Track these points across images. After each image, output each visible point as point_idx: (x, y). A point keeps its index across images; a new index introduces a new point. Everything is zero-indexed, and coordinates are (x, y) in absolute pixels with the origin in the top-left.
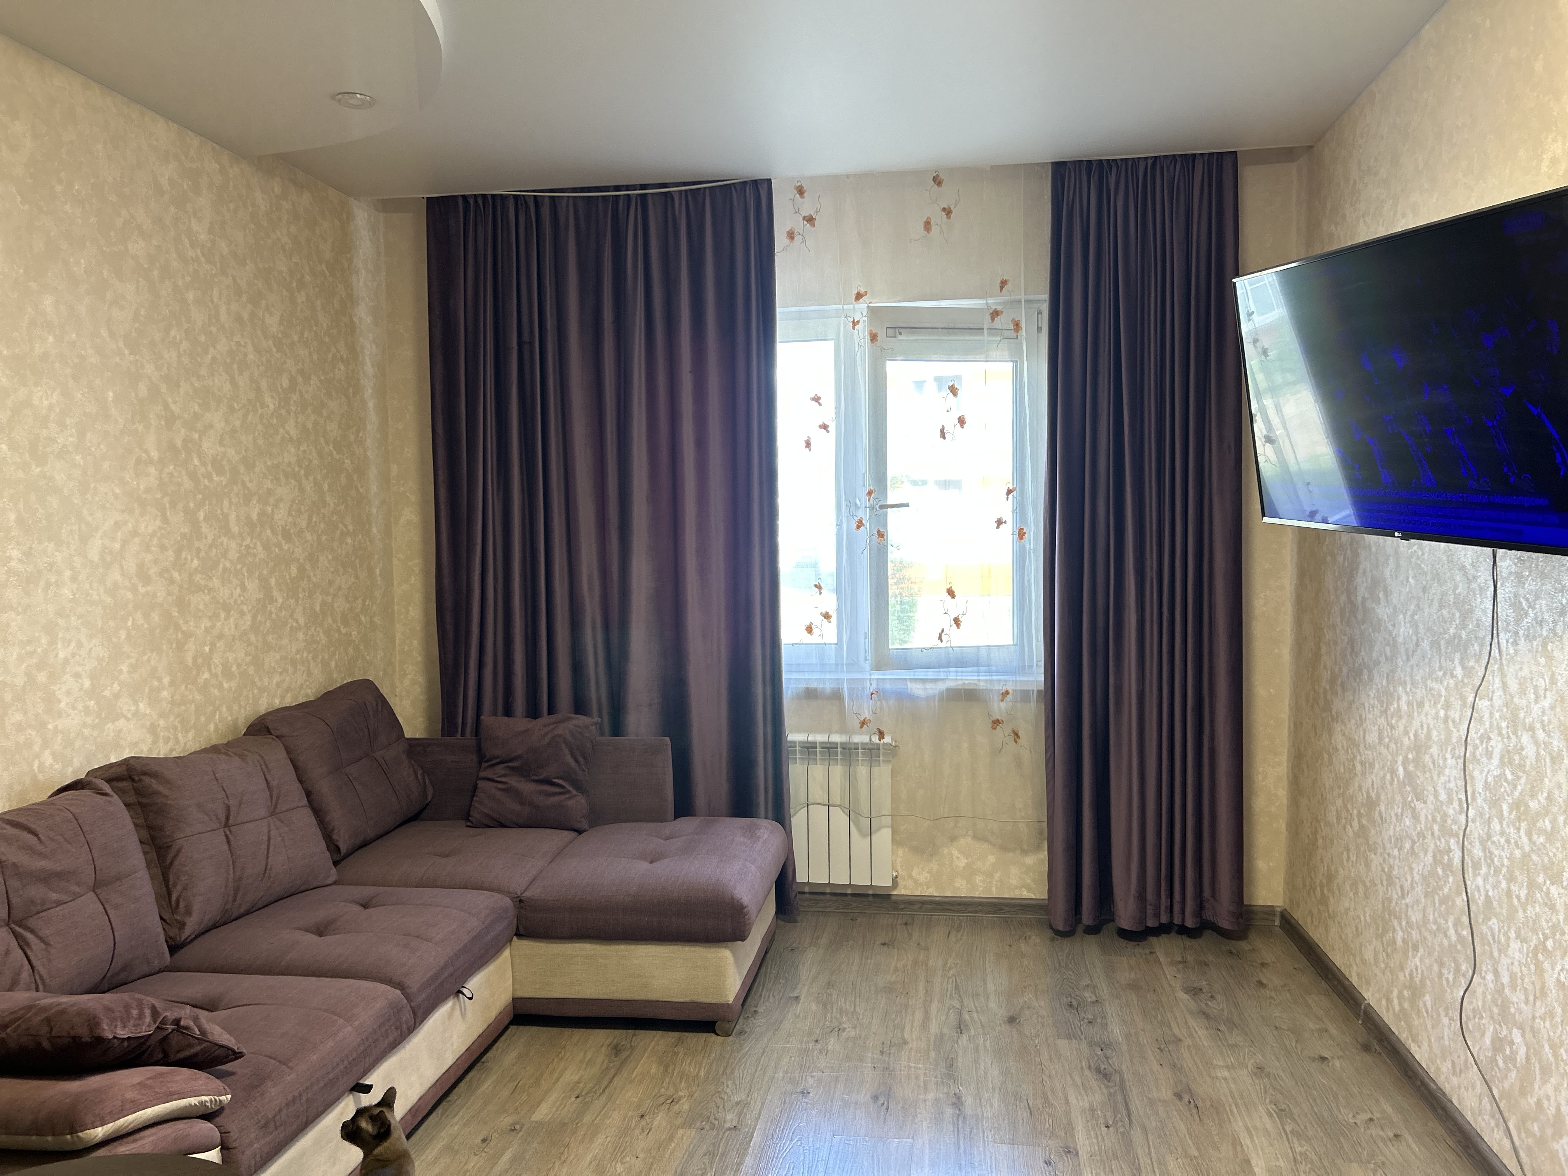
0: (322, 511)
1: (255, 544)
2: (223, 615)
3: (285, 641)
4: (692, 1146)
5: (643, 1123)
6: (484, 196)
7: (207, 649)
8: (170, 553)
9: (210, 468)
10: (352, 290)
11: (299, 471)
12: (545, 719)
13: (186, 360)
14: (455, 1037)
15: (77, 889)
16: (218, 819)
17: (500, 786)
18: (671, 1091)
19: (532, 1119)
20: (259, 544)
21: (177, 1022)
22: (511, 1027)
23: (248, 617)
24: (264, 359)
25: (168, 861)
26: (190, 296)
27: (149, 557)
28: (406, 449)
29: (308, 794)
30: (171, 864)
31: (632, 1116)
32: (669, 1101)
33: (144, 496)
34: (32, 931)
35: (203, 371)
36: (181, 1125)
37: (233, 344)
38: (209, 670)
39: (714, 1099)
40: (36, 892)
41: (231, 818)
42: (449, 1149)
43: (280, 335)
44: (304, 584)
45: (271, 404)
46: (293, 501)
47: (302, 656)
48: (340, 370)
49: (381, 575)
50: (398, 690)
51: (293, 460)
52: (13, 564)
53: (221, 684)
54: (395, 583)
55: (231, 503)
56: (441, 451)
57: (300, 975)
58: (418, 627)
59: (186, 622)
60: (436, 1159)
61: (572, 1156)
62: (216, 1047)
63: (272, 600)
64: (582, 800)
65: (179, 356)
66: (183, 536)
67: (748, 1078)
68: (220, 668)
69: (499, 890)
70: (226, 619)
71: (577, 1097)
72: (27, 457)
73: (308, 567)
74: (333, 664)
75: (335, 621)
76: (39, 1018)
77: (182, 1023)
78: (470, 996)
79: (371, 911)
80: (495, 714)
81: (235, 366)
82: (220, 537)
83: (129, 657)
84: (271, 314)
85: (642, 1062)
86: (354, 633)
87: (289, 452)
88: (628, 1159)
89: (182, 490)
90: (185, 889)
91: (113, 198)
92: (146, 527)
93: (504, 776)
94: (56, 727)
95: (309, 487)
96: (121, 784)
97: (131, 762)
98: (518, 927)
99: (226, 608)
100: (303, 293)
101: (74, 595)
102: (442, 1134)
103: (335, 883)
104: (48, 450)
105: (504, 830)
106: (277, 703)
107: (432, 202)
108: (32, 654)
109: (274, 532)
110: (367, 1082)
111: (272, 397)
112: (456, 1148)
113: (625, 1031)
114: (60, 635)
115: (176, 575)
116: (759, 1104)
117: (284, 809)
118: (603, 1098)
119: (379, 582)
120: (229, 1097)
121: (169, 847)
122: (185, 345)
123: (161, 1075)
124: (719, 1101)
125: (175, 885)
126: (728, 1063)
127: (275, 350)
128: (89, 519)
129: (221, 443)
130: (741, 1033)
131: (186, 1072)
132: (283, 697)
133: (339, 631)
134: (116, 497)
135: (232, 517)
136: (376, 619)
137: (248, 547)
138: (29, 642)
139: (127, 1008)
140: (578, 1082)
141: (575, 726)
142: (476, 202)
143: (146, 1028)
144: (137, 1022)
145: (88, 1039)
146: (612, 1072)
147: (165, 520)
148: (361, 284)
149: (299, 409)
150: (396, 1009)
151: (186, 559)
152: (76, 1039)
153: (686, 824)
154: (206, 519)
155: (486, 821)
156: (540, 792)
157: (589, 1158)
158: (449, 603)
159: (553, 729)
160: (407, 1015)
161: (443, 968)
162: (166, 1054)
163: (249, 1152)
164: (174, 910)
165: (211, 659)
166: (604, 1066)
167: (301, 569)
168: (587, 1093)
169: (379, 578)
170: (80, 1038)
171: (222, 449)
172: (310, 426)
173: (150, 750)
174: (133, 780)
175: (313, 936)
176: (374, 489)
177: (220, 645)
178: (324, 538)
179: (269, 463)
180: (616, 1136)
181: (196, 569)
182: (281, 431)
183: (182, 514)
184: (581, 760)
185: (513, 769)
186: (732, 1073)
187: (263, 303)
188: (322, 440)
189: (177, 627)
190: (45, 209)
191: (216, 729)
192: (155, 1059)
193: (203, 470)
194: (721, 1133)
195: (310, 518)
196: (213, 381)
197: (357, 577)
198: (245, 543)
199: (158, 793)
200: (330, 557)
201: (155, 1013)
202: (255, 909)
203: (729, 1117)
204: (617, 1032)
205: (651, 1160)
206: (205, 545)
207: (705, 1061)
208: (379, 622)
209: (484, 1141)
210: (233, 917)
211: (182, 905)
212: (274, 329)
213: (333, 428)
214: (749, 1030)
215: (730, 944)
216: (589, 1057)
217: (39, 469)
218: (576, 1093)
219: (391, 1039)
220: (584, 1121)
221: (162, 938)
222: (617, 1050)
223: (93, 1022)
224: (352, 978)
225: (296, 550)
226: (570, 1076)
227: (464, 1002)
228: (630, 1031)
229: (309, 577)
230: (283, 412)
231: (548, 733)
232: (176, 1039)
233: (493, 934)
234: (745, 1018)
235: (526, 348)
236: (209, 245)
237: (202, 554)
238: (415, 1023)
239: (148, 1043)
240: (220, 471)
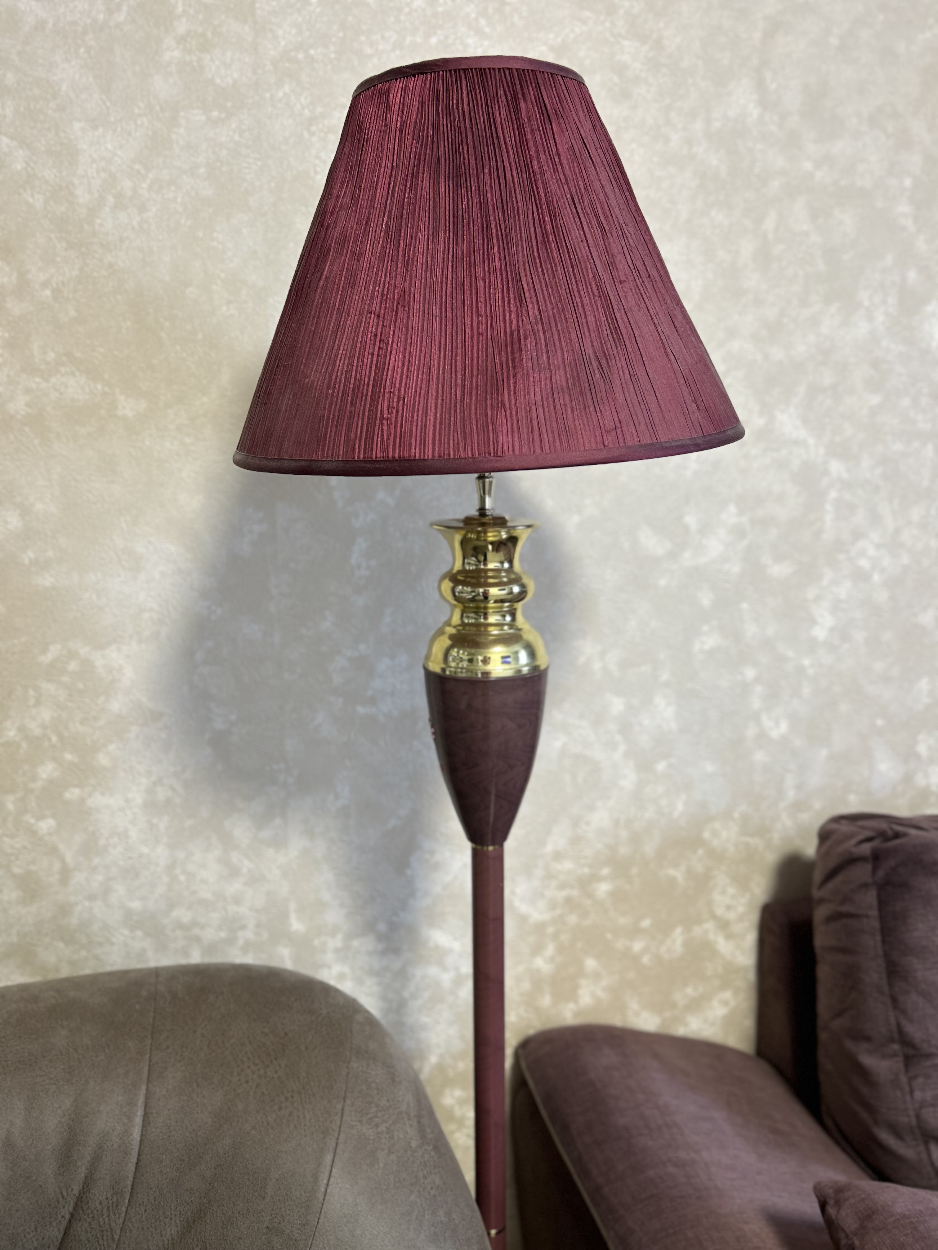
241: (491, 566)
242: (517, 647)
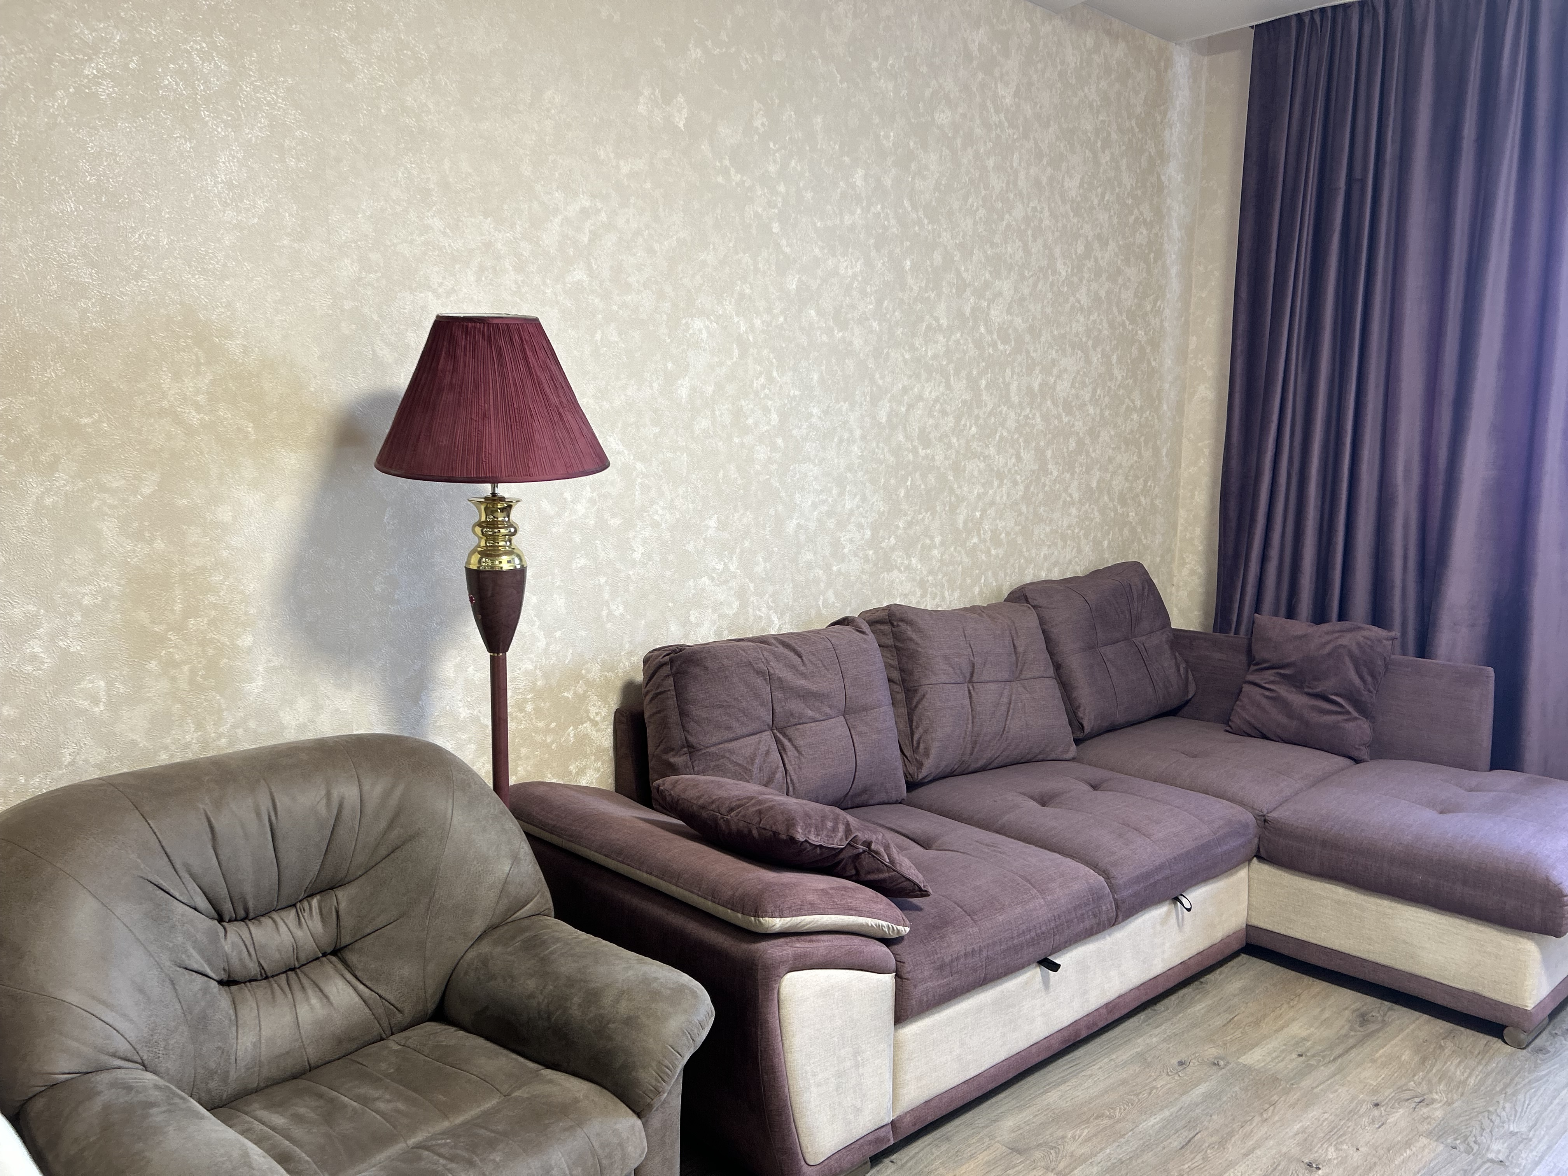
0: (1109, 383)
1: (1035, 414)
2: (996, 484)
3: (1056, 515)
4: (1434, 1163)
5: (1376, 1112)
6: (1322, 10)
7: (978, 514)
8: (951, 419)
9: (995, 336)
10: (1163, 146)
11: (1086, 343)
12: (1333, 625)
13: (981, 228)
14: (1167, 945)
15: (828, 710)
16: (962, 673)
17: (1267, 693)
18: (1424, 1088)
19: (1240, 1060)
20: (1038, 415)
21: (868, 844)
22: (1243, 957)
23: (1021, 487)
24: (1060, 225)
25: (914, 704)
26: (991, 163)
27: (931, 421)
28: (1208, 319)
29: (1058, 667)
30: (916, 707)
31: (1364, 1101)
32: (1417, 1100)
33: (931, 362)
34: (790, 740)
35: (997, 239)
36: (857, 940)
37: (1029, 210)
38: (979, 535)
39: (1480, 1117)
40: (796, 706)
41: (975, 675)
42: (1141, 1057)
43: (1079, 199)
44: (1082, 458)
45: (1063, 270)
46: (1078, 372)
47: (1073, 532)
48: (1141, 233)
49: (1167, 455)
50: (1175, 580)
51: (1081, 329)
52: (814, 420)
53: (989, 550)
54: (1183, 465)
55: (1013, 373)
56: (1243, 318)
57: (1012, 838)
58: (1203, 514)
59: (960, 487)
60: (1125, 1064)
61: (1277, 1118)
62: (904, 879)
63: (1047, 472)
64: (1365, 725)
65: (975, 224)
66: (964, 402)
67: (1537, 1108)
68: (989, 534)
69: (1242, 804)
70: (999, 486)
71: (1300, 1055)
72: (831, 323)
73: (1088, 441)
74: (1106, 543)
75: (1111, 500)
76: (754, 809)
77: (873, 847)
78: (1189, 907)
79: (1098, 793)
80: (1276, 614)
81: (1029, 232)
82: (999, 406)
83: (906, 514)
84: (1071, 177)
85: (1393, 1042)
86: (1132, 514)
87: (1078, 321)
88: (1345, 1147)
89: (967, 358)
90: (926, 732)
91: (924, 69)
92: (931, 392)
93: (1272, 682)
94: (839, 570)
95: (1096, 358)
96: (882, 627)
97: (892, 608)
98: (1259, 848)
99: (1000, 476)
100: (1107, 152)
101: (862, 452)
102: (1139, 1041)
103: (1073, 759)
104: (850, 316)
105: (1266, 742)
106: (1043, 576)
107: (1262, 31)
108: (823, 502)
109: (1055, 404)
110: (1057, 961)
111: (1065, 264)
112: (1149, 1059)
113: (1379, 1001)
114: (848, 488)
115: (954, 440)
116: (1542, 1147)
117: (1028, 676)
118: (1332, 1068)
119: (1165, 463)
120: (908, 929)
121: (916, 691)
122: (982, 212)
123: (846, 889)
124: (1486, 1122)
125: (917, 728)
126: (1512, 1080)
127: (1072, 214)
128: (880, 382)
129: (1009, 312)
130: (1541, 1050)
131: (869, 892)
132: (1049, 570)
133: (1115, 510)
134: (905, 362)
135: (1014, 387)
136: (1157, 502)
137: (1027, 417)
138: (822, 491)
139: (824, 818)
140: (1305, 1039)
141: (1365, 638)
142: (1312, 20)
143: (837, 841)
144: (830, 834)
145: (784, 837)
146: (1351, 1041)
147: (948, 387)
148: (1174, 139)
149: (1092, 277)
150: (1096, 897)
151: (965, 425)
152: (776, 834)
153: (1505, 779)
154: (987, 386)
155: (1246, 728)
156: (1313, 708)
157: (1297, 1127)
158: (1234, 488)
159: (1337, 638)
160: (1107, 906)
161: (1159, 868)
162: (858, 873)
163: (921, 988)
164: (915, 750)
165: (981, 524)
166: (1344, 1032)
167: (1080, 443)
168: (1313, 1056)
169: (1165, 459)
170: (779, 834)
171: (1010, 318)
172: (1103, 294)
173: (918, 603)
174: (892, 625)
175: (1035, 804)
176: (1168, 363)
177: (992, 512)
178: (1107, 413)
179: (1055, 333)
180: (1336, 1115)
181: (973, 436)
182: (1072, 299)
183: (964, 381)
184: (1369, 679)
185: (1283, 676)
186: (1515, 1094)
187: (1064, 166)
188: (1115, 310)
189: (952, 491)
190: (861, 85)
191: (981, 592)
192: (849, 874)
193: (988, 338)
194: (1479, 1161)
195: (1094, 390)
196: (1006, 248)
197: (1140, 456)
198: (1024, 413)
199: (911, 640)
200: (1113, 433)
201: (848, 830)
202: (991, 767)
203: (1495, 1146)
204: (1369, 999)
205: (1374, 1159)
206: (984, 413)
207: (1480, 1068)
208: (1160, 506)
209: (1181, 1063)
210: (970, 769)
211: (922, 746)
212: (1073, 193)
213: (1128, 297)
214: (1552, 1050)
215: (1536, 935)
216: (1327, 1014)
217: (841, 334)
218: (1300, 1050)
219: (1087, 923)
220: (1303, 1084)
221: (901, 774)
222: (1363, 1019)
223: (790, 823)
224: (1059, 853)
225: (1076, 423)
226: (1297, 1029)
227: (1183, 913)
228: (1386, 1003)
229: (1088, 453)
230: (1075, 279)
231: (1331, 641)
232: (866, 860)
233: (1225, 848)
234: (1551, 1034)
235: (1356, 187)
236: (1013, 109)
237: (981, 421)
238: (1117, 915)
239: (841, 856)
240: (1005, 341)
241: (500, 519)
242: (513, 556)
